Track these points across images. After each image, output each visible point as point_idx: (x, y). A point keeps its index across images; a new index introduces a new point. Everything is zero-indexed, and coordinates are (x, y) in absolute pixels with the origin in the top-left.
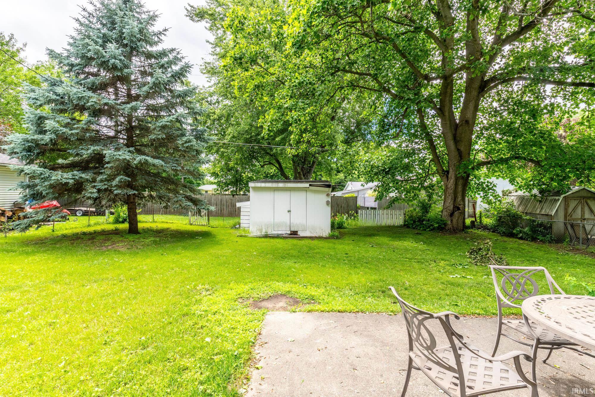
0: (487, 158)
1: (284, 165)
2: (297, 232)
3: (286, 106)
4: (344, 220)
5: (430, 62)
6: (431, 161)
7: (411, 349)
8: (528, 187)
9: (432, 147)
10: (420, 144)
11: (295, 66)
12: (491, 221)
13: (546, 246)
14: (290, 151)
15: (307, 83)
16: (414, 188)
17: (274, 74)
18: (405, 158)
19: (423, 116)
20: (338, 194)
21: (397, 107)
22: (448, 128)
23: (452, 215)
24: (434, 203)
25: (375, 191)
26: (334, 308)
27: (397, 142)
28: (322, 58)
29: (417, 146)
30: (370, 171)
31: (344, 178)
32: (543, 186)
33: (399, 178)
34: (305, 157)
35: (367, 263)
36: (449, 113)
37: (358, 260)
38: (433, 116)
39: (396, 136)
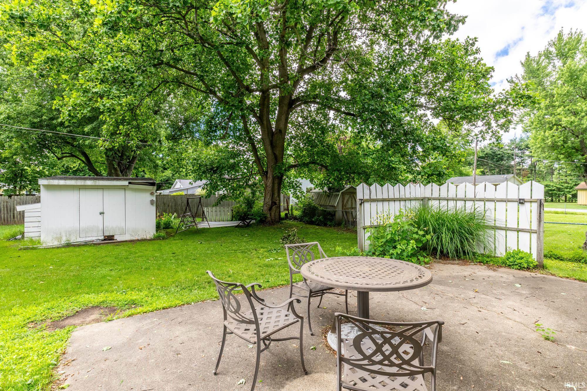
0: (295, 162)
1: (93, 159)
2: (113, 236)
3: (94, 90)
4: (172, 219)
5: (251, 75)
6: (253, 162)
7: (225, 318)
8: (321, 185)
9: (255, 150)
10: (244, 147)
11: (107, 46)
12: (299, 213)
13: (332, 229)
14: (102, 144)
15: (123, 70)
16: (240, 187)
17: (77, 49)
18: (232, 158)
19: (246, 122)
20: (166, 192)
21: (224, 110)
22: (266, 135)
23: (270, 209)
24: (257, 199)
25: (203, 189)
26: (158, 306)
27: (224, 142)
28: (143, 45)
29: (241, 148)
30: (197, 170)
31: (171, 175)
32: (331, 185)
33: (226, 176)
34: (123, 151)
35: (195, 259)
36: (267, 122)
37: (186, 257)
38: (255, 123)
39: (223, 138)
